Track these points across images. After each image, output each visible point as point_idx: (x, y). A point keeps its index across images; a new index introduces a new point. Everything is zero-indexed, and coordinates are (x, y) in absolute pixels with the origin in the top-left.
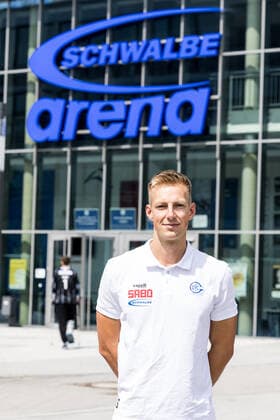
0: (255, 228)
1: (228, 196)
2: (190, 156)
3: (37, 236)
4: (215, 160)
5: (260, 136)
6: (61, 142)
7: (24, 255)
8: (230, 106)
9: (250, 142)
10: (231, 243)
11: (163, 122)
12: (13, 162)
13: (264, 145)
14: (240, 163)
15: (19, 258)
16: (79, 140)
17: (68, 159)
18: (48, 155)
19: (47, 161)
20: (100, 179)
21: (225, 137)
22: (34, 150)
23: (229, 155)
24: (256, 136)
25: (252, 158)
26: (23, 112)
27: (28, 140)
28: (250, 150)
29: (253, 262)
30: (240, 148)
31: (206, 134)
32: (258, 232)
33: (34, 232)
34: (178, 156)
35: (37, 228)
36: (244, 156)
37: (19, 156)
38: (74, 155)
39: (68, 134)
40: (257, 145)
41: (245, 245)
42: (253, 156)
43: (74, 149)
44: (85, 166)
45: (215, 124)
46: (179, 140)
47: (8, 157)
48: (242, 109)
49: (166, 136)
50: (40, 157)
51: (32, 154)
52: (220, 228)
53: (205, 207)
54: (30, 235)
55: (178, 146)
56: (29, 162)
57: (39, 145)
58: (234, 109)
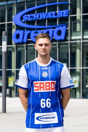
0: (80, 67)
1: (72, 57)
2: (61, 46)
3: (16, 71)
4: (68, 47)
5: (81, 40)
6: (23, 43)
7: (13, 76)
8: (72, 31)
9: (78, 41)
10: (74, 71)
11: (53, 36)
12: (9, 49)
13: (83, 42)
14: (76, 48)
15: (11, 77)
16: (28, 42)
17: (25, 48)
18: (19, 47)
19: (19, 49)
20: (35, 53)
21: (71, 40)
23: (72, 45)
24: (80, 40)
25: (79, 46)
26: (11, 35)
27: (13, 42)
28: (78, 44)
29: (80, 77)
30: (76, 43)
31: (66, 40)
32: (81, 68)
33: (15, 69)
34: (57, 46)
35: (16, 68)
36: (77, 45)
37: (11, 47)
38: (27, 46)
39: (25, 41)
40: (80, 42)
41: (78, 72)
42: (80, 46)
43: (27, 45)
44: (30, 50)
45: (68, 36)
46: (57, 41)
47: (7, 48)
48: (76, 32)
49: (53, 40)
50: (17, 47)
51: (14, 46)
52: (70, 67)
53: (65, 61)
54: (14, 70)
55: (57, 43)
56: (13, 49)
57: (16, 44)
58: (74, 32)
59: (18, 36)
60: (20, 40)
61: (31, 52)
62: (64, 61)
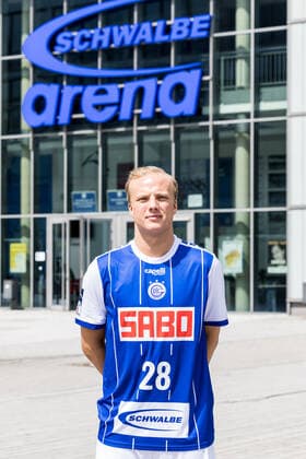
0: (249, 206)
1: (223, 175)
2: (184, 137)
3: (35, 219)
4: (209, 140)
5: (252, 115)
6: (56, 127)
7: (24, 239)
8: (222, 87)
9: (242, 121)
10: (227, 221)
11: (156, 104)
12: (10, 148)
13: (256, 124)
14: (233, 142)
15: (19, 242)
16: (75, 124)
17: (64, 143)
18: (45, 139)
19: (44, 146)
20: (97, 162)
21: (217, 117)
22: (30, 135)
23: (222, 135)
24: (247, 115)
25: (245, 138)
26: (19, 99)
27: (24, 125)
28: (242, 129)
29: (249, 239)
30: (233, 128)
31: (199, 115)
32: (252, 210)
33: (32, 216)
34: (172, 136)
35: (35, 212)
36: (237, 135)
37: (16, 141)
38: (70, 139)
39: (64, 119)
40: (249, 124)
41: (240, 223)
42: (246, 135)
43: (70, 133)
44: (82, 149)
45: (208, 105)
46: (172, 121)
47: (4, 143)
48: (233, 89)
49: (159, 118)
50: (36, 142)
51: (28, 139)
52: (215, 207)
53: (200, 187)
54: (29, 219)
55: (172, 128)
56: (26, 147)
57: (35, 130)
58: (226, 90)
59: (39, 104)
60: (47, 118)
61: (85, 159)
62: (195, 189)
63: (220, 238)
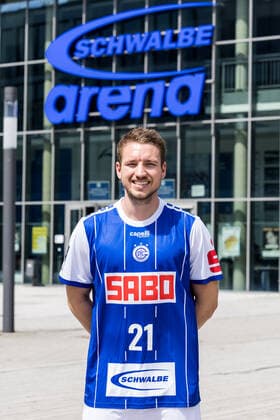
0: (246, 196)
1: (223, 168)
2: (189, 134)
3: (55, 206)
4: (211, 136)
5: (250, 114)
6: (75, 124)
7: (45, 223)
8: (223, 89)
9: (240, 120)
10: (228, 209)
11: (164, 104)
12: (35, 142)
13: (253, 123)
14: (232, 139)
15: (41, 226)
16: (91, 121)
17: (82, 138)
18: (66, 135)
19: (63, 141)
20: (111, 155)
21: (219, 116)
22: (52, 131)
23: (223, 132)
24: (245, 115)
25: (242, 135)
26: (42, 99)
27: (47, 122)
28: (241, 127)
29: (245, 226)
30: (232, 126)
31: (202, 114)
32: (249, 199)
33: (53, 203)
34: (178, 133)
35: (55, 199)
36: (236, 132)
37: (39, 136)
38: (87, 134)
39: (82, 116)
40: (247, 122)
41: (238, 211)
42: (244, 132)
43: (87, 129)
44: (99, 144)
45: (210, 105)
46: (178, 120)
47: (29, 138)
48: (233, 91)
49: (167, 116)
50: (57, 136)
51: (50, 134)
52: (216, 197)
53: (204, 179)
54: (50, 205)
55: (178, 125)
56: (47, 141)
57: (56, 126)
58: (227, 92)
59: (60, 103)
60: (66, 115)
61: (100, 153)
62: (198, 180)
63: (220, 224)
